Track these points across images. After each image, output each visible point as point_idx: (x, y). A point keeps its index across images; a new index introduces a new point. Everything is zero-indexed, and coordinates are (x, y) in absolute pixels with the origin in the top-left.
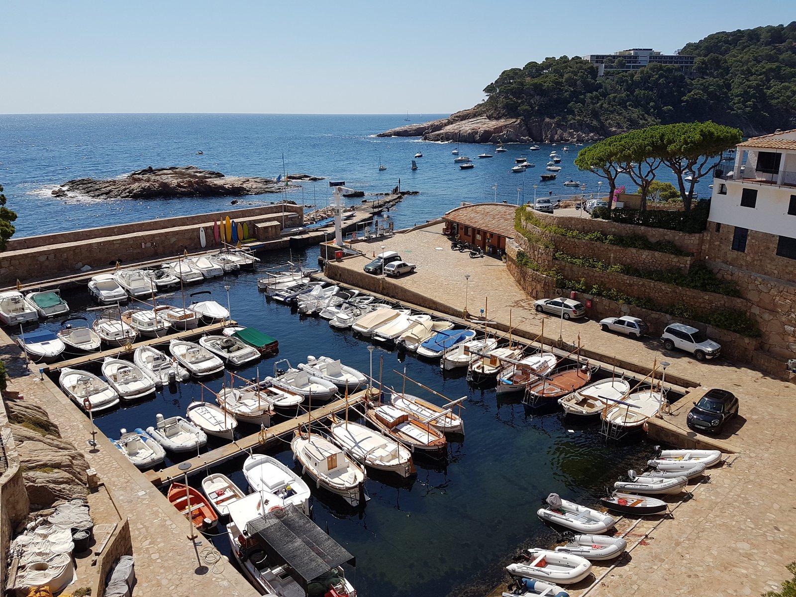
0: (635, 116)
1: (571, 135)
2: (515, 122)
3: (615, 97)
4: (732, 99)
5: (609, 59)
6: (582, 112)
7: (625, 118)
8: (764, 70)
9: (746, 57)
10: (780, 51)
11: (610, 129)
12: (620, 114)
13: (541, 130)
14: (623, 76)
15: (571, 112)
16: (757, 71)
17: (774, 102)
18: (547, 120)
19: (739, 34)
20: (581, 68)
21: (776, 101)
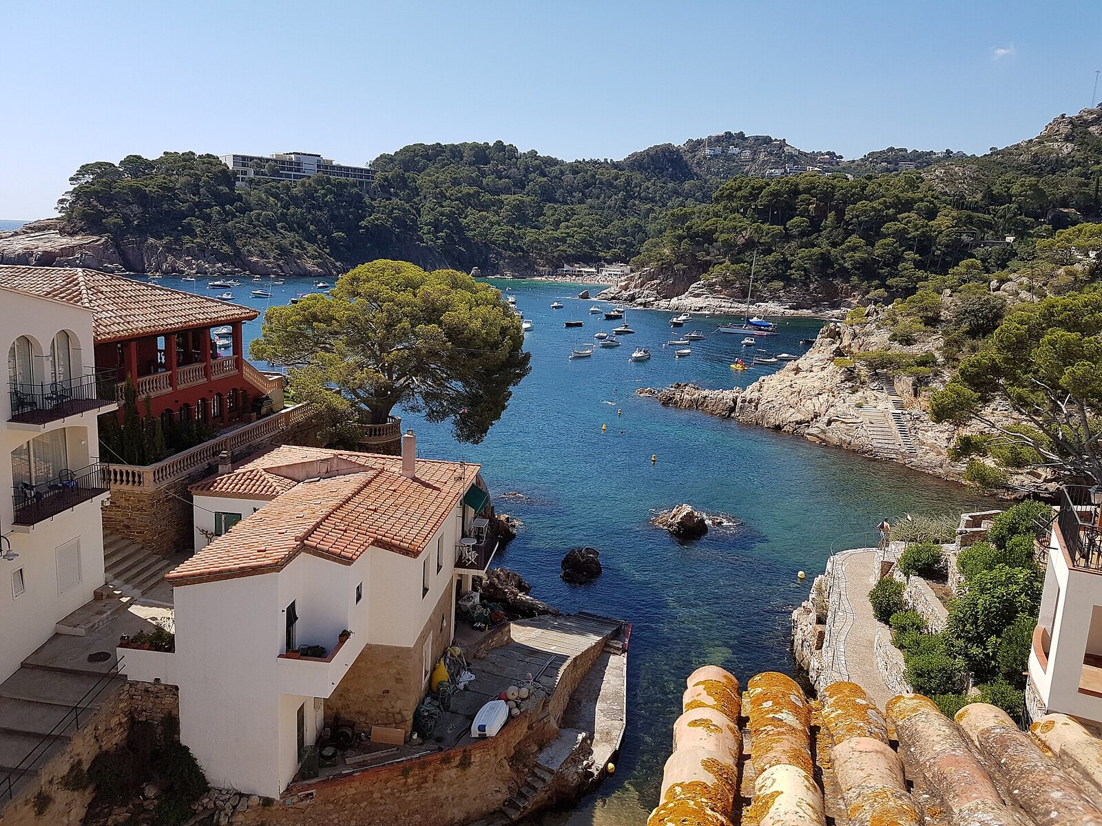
0: (286, 242)
1: (189, 264)
2: (98, 241)
3: (260, 215)
4: (421, 228)
5: (256, 163)
6: (207, 232)
7: (272, 244)
8: (460, 195)
9: (442, 178)
10: (484, 174)
11: (250, 258)
12: (265, 239)
13: (142, 255)
14: (272, 187)
15: (189, 231)
16: (452, 195)
17: (470, 234)
18: (151, 240)
19: (438, 149)
20: (208, 170)
21: (473, 233)
